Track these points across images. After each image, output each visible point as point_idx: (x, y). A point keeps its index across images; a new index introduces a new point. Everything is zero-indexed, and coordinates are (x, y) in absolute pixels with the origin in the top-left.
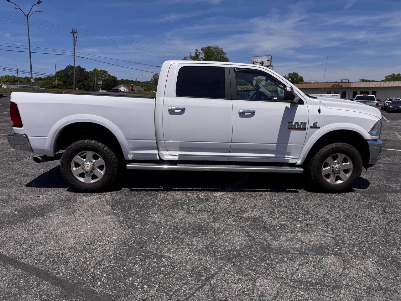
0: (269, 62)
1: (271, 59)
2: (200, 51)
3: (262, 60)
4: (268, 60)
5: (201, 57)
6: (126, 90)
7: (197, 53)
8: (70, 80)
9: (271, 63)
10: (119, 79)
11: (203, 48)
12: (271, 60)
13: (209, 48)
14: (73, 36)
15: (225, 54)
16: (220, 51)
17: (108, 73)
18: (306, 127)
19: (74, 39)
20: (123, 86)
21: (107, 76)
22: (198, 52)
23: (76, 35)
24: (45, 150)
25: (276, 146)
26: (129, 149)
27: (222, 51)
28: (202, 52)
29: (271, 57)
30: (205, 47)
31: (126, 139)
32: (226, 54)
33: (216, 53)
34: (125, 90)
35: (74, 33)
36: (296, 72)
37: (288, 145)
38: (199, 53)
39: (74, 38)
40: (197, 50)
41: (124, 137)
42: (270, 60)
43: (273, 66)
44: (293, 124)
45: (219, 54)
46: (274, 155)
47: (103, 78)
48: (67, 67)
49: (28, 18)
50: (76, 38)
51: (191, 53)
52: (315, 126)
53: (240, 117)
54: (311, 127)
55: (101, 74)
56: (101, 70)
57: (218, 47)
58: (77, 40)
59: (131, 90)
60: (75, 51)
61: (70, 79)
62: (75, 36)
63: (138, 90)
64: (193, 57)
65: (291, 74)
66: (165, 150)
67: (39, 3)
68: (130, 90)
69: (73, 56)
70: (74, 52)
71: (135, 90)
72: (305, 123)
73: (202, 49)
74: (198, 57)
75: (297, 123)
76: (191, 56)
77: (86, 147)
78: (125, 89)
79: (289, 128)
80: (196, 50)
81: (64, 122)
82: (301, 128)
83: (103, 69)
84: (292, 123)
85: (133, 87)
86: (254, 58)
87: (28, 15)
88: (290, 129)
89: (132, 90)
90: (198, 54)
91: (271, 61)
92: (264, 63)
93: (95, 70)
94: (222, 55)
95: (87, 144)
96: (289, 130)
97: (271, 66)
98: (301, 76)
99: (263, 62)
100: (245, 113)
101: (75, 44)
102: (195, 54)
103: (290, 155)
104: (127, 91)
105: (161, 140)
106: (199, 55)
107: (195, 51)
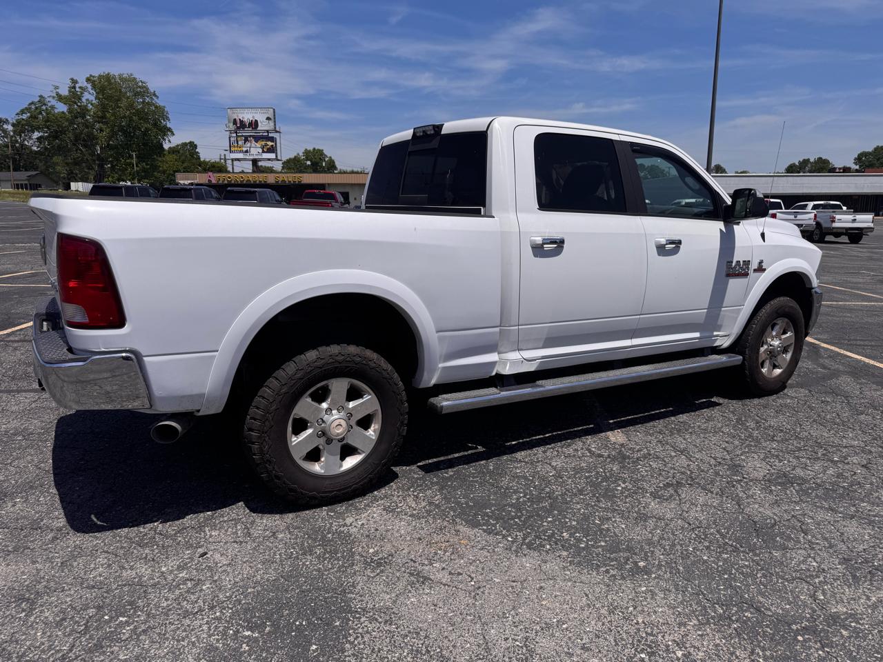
0: (272, 124)
1: (274, 115)
2: (82, 82)
3: (253, 117)
4: (268, 119)
5: (87, 100)
7: (74, 87)
9: (275, 125)
11: (91, 75)
12: (275, 118)
13: (108, 78)
15: (155, 95)
16: (140, 87)
18: (748, 270)
22: (77, 86)
24: (201, 396)
25: (705, 314)
26: (438, 357)
27: (145, 87)
28: (89, 86)
29: (274, 112)
30: (97, 75)
31: (438, 332)
32: (158, 97)
33: (130, 91)
36: (320, 148)
37: (723, 309)
38: (80, 87)
40: (74, 82)
41: (433, 326)
42: (272, 117)
43: (279, 132)
44: (734, 264)
45: (137, 94)
46: (697, 335)
51: (57, 88)
52: (760, 268)
53: (658, 255)
54: (755, 270)
57: (135, 79)
64: (65, 98)
65: (310, 151)
66: (515, 350)
72: (748, 263)
73: (88, 80)
74: (80, 99)
75: (738, 263)
76: (58, 94)
77: (336, 368)
79: (727, 275)
80: (72, 79)
81: (279, 299)
82: (742, 274)
84: (732, 263)
86: (235, 111)
88: (729, 275)
90: (78, 89)
91: (275, 122)
92: (259, 124)
94: (147, 100)
95: (337, 358)
96: (727, 278)
97: (277, 132)
98: (330, 157)
99: (256, 121)
100: (666, 246)
102: (70, 91)
103: (719, 331)
105: (512, 324)
106: (82, 93)
107: (69, 83)
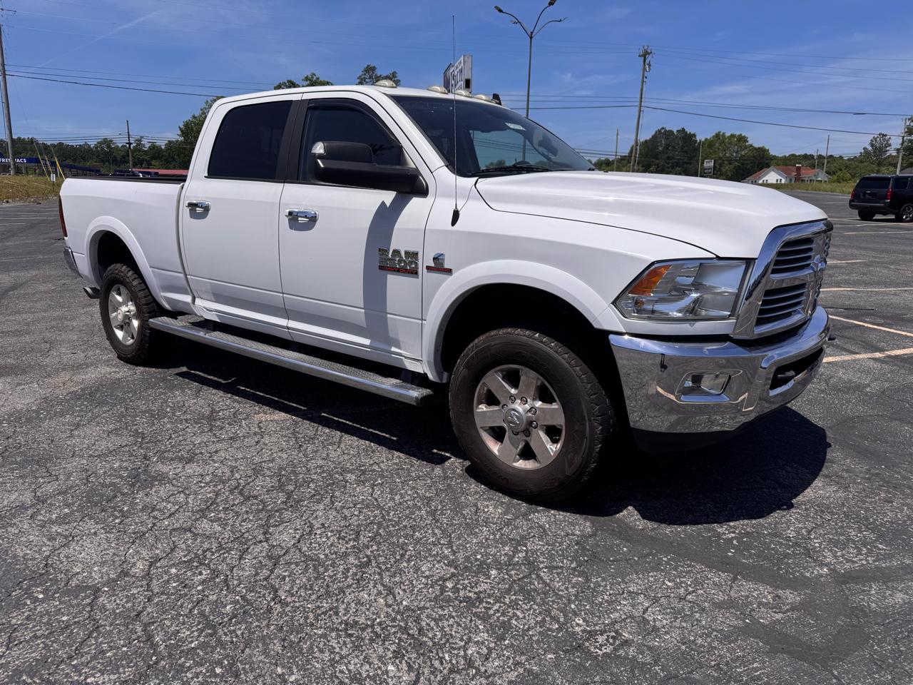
6: (781, 180)
8: (658, 161)
10: (773, 152)
14: (642, 63)
17: (747, 142)
18: (416, 264)
19: (644, 69)
20: (773, 170)
21: (746, 148)
23: (649, 58)
25: (364, 315)
34: (777, 180)
35: (645, 55)
37: (388, 316)
39: (645, 65)
44: (390, 254)
47: (734, 154)
48: (656, 132)
49: (531, 38)
50: (649, 65)
52: (439, 267)
53: (291, 228)
54: (429, 268)
55: (730, 143)
56: (732, 136)
58: (650, 69)
59: (793, 180)
60: (643, 96)
61: (658, 159)
62: (647, 61)
63: (814, 178)
67: (553, 4)
68: (791, 180)
69: (637, 108)
70: (641, 98)
71: (806, 179)
72: (415, 255)
75: (396, 252)
78: (779, 178)
79: (381, 268)
82: (406, 270)
83: (737, 133)
84: (387, 251)
85: (803, 171)
87: (532, 33)
88: (384, 268)
89: (798, 179)
93: (717, 135)
96: (383, 272)
100: (300, 219)
101: (645, 80)
104: (783, 181)
